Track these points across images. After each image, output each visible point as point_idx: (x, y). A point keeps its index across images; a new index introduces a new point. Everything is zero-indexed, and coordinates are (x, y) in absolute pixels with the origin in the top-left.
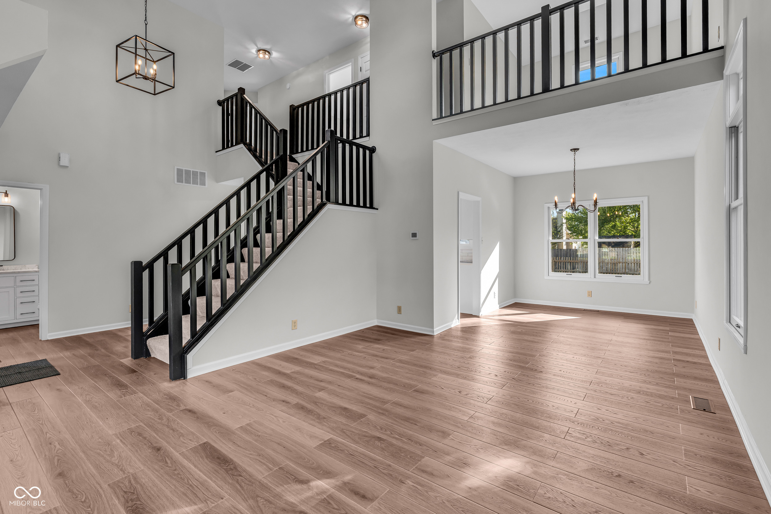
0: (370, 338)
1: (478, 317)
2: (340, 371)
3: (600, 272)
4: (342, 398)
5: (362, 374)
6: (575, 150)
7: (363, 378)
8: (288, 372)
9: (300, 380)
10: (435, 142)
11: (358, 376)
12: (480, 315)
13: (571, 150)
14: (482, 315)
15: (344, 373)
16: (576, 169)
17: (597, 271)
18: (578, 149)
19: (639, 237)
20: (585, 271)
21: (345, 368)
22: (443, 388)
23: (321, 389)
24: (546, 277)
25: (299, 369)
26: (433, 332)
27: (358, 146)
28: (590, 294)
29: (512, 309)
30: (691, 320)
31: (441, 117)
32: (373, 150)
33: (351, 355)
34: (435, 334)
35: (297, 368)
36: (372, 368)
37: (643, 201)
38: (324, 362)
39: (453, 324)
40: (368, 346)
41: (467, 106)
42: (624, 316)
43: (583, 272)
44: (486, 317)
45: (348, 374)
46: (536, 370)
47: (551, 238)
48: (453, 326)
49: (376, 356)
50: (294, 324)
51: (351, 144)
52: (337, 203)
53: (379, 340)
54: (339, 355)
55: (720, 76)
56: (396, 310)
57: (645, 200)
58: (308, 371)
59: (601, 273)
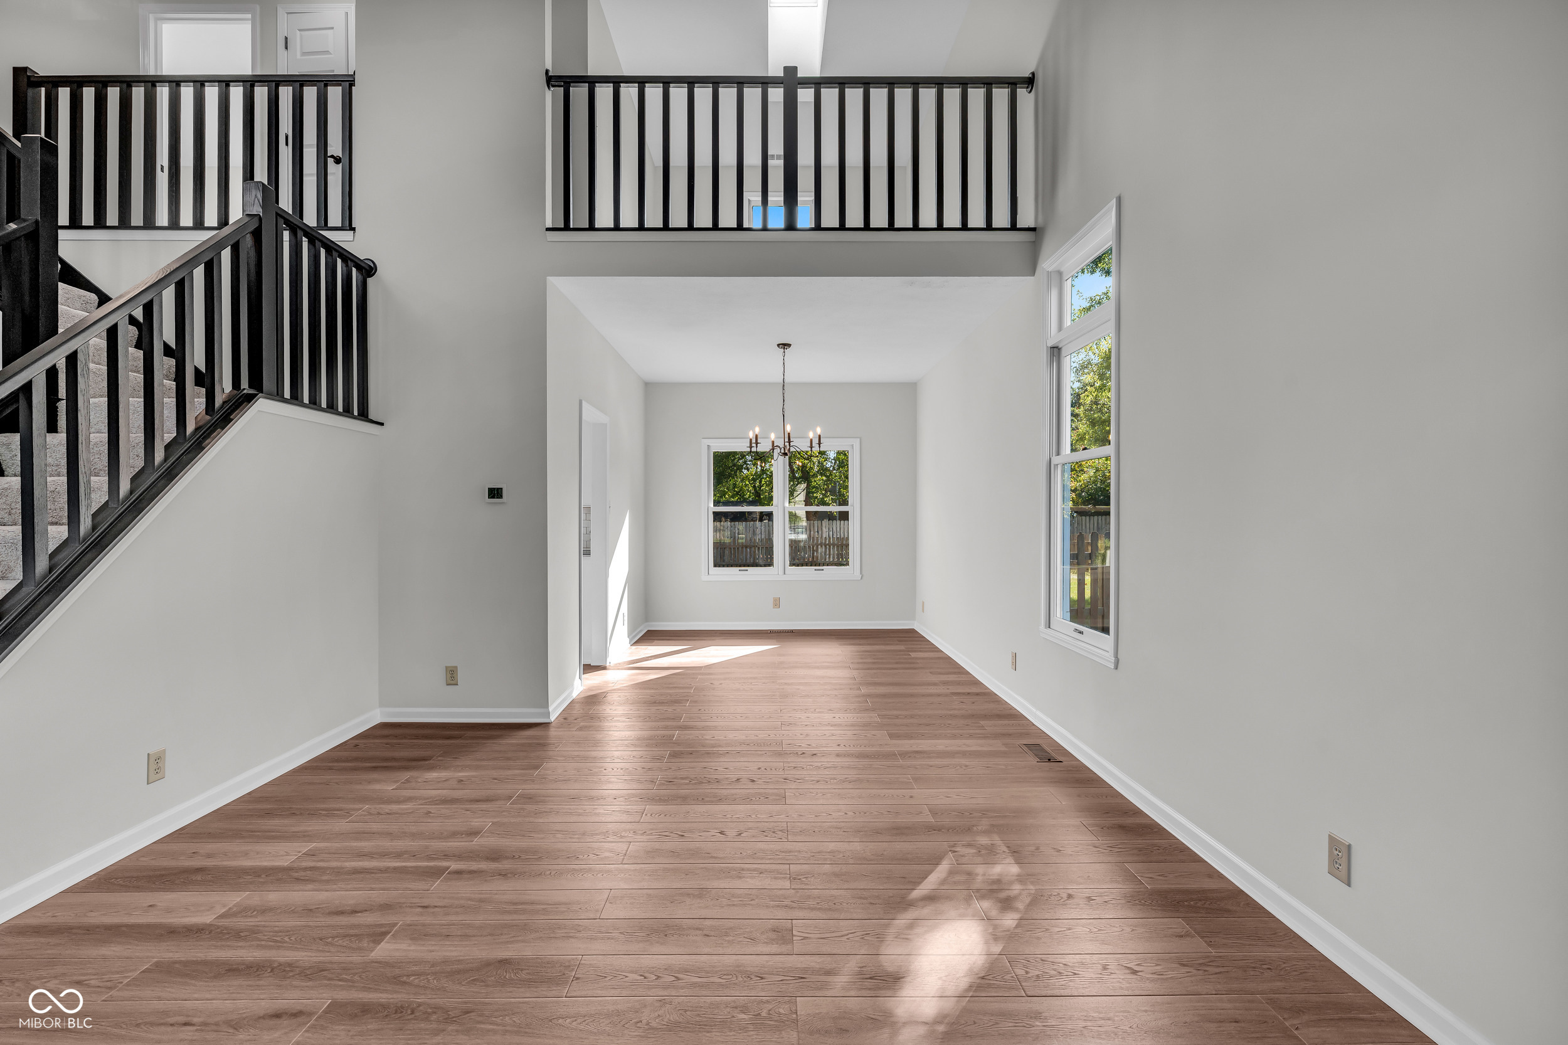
0: (394, 759)
1: (604, 668)
2: (389, 868)
3: (792, 564)
4: (466, 936)
5: (459, 856)
6: (785, 346)
7: (474, 866)
8: (207, 919)
9: (276, 929)
10: (552, 281)
11: (454, 866)
12: (608, 664)
13: (778, 345)
14: (610, 663)
15: (405, 867)
16: (786, 381)
17: (788, 563)
18: (789, 345)
19: (847, 505)
20: (769, 563)
21: (399, 855)
22: (683, 836)
23: (378, 935)
24: (705, 578)
25: (239, 899)
26: (548, 715)
27: (332, 249)
28: (777, 603)
29: (654, 643)
30: (912, 632)
31: (567, 228)
32: (368, 270)
33: (379, 814)
34: (553, 718)
35: (234, 899)
36: (474, 833)
37: (852, 445)
38: (311, 854)
39: (575, 690)
40: (408, 781)
41: (604, 218)
42: (834, 635)
43: (765, 566)
44: (618, 667)
45: (420, 867)
46: (803, 753)
47: (712, 505)
48: (575, 695)
49: (453, 801)
50: (156, 766)
51: (315, 239)
52: (278, 396)
53: (424, 759)
54: (341, 825)
55: (1031, 268)
56: (441, 676)
57: (856, 443)
58: (274, 897)
59: (794, 565)
